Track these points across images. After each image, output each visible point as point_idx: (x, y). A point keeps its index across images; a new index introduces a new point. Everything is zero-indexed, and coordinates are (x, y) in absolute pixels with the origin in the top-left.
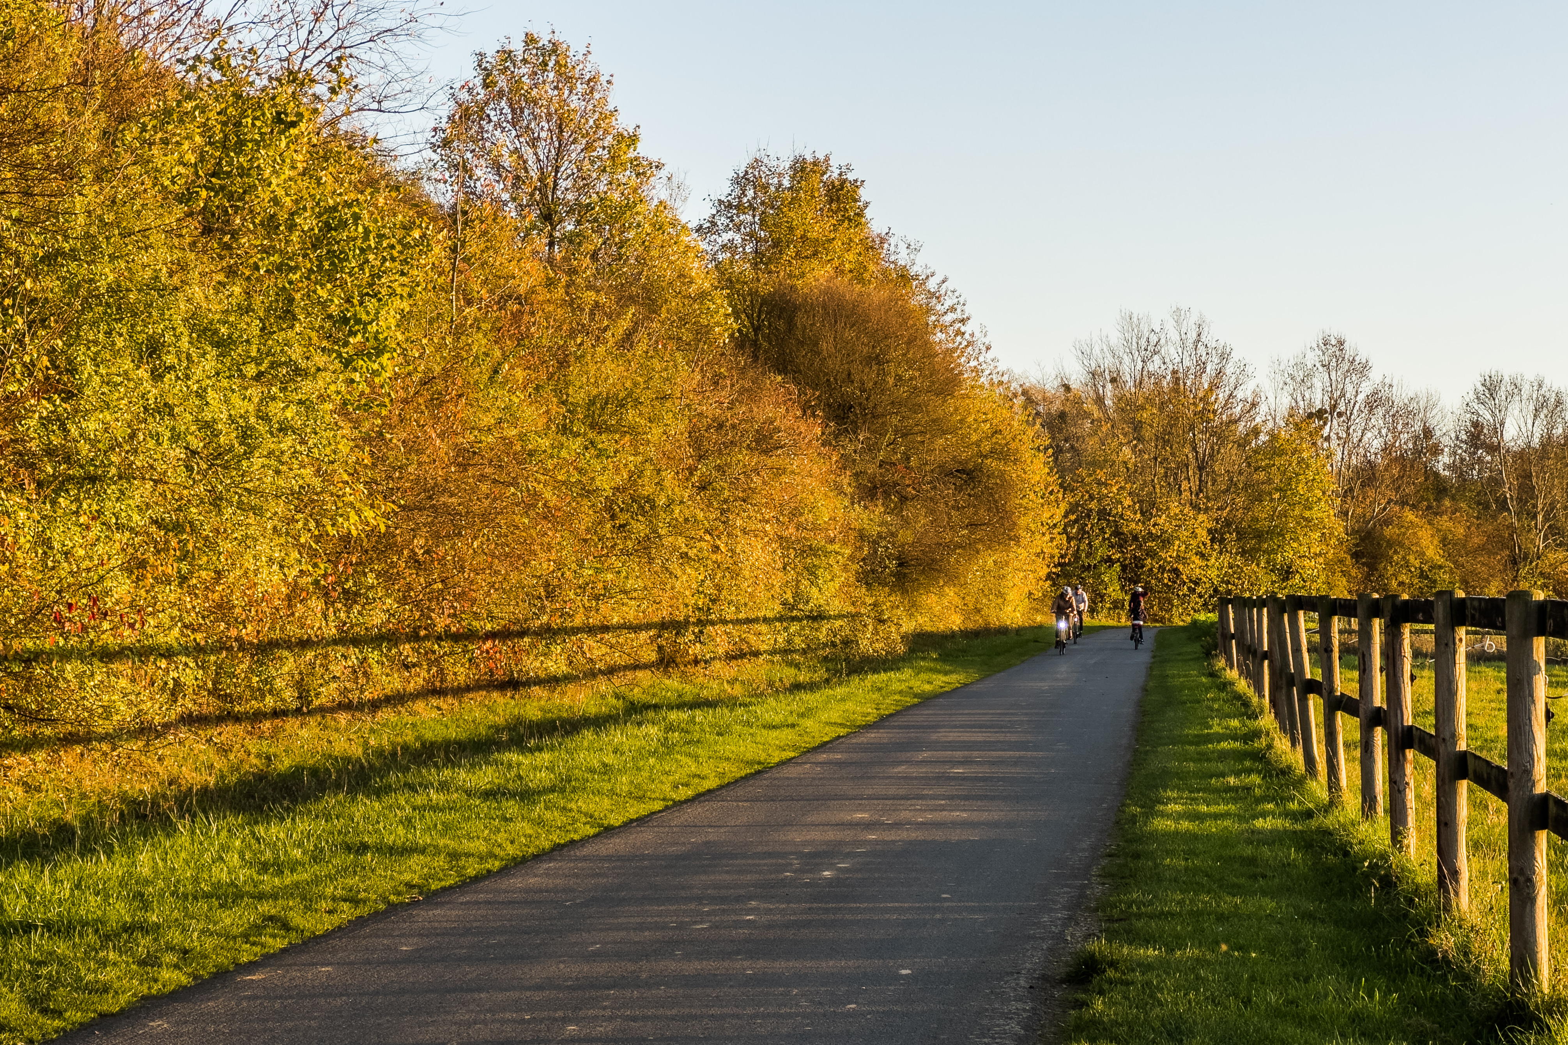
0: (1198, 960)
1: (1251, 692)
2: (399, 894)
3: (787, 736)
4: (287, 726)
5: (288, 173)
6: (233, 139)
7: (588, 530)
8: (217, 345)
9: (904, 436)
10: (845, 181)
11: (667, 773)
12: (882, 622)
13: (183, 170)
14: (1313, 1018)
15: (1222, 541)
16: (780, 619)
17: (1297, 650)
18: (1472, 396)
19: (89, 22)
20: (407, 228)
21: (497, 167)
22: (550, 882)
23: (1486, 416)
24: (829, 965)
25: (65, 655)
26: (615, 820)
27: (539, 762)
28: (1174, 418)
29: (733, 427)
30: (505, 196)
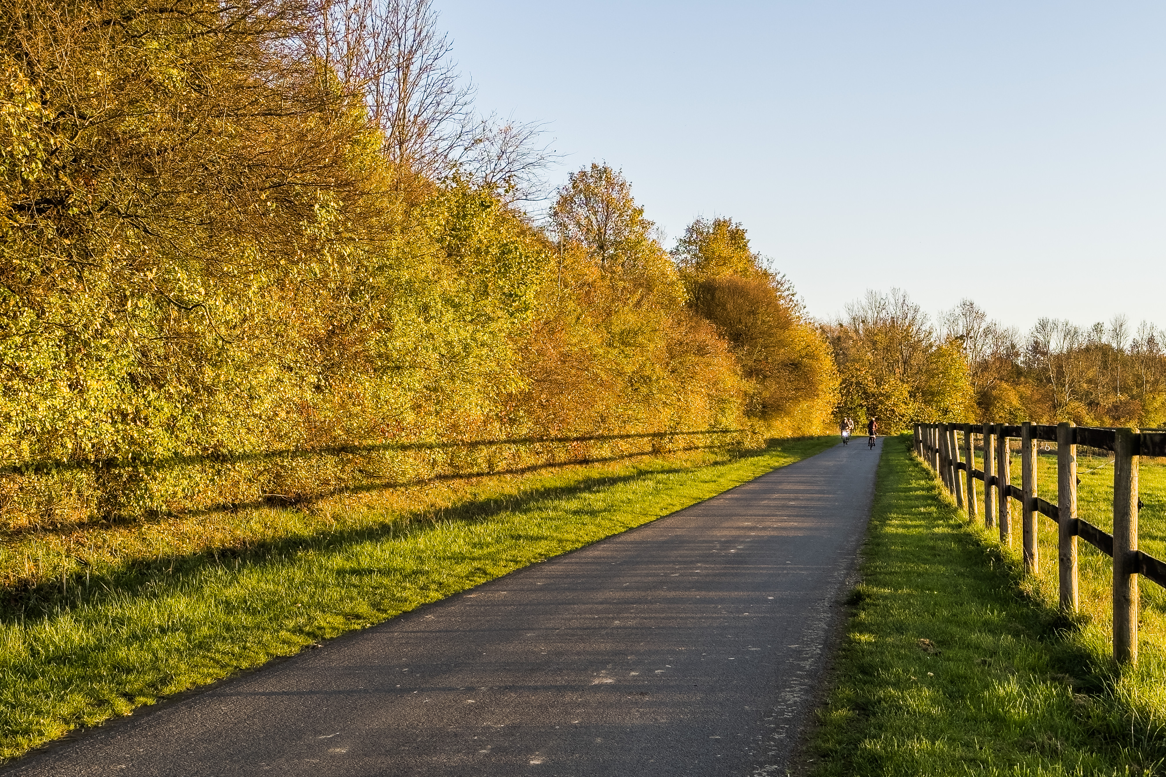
0: (909, 594)
1: (930, 468)
2: (535, 558)
3: (712, 486)
4: (484, 480)
5: (486, 228)
6: (462, 214)
7: (621, 391)
8: (454, 307)
9: (765, 348)
10: (738, 231)
11: (658, 503)
12: (756, 433)
13: (439, 228)
14: (965, 623)
15: (915, 396)
16: (708, 432)
17: (954, 449)
18: (1034, 329)
19: (398, 161)
20: (539, 253)
21: (579, 224)
22: (603, 554)
23: (1041, 338)
24: (735, 594)
25: (386, 448)
26: (634, 525)
27: (599, 498)
28: (892, 339)
29: (687, 344)
30: (583, 238)
